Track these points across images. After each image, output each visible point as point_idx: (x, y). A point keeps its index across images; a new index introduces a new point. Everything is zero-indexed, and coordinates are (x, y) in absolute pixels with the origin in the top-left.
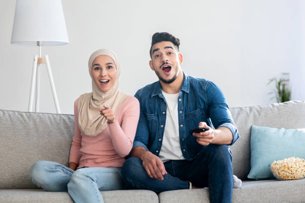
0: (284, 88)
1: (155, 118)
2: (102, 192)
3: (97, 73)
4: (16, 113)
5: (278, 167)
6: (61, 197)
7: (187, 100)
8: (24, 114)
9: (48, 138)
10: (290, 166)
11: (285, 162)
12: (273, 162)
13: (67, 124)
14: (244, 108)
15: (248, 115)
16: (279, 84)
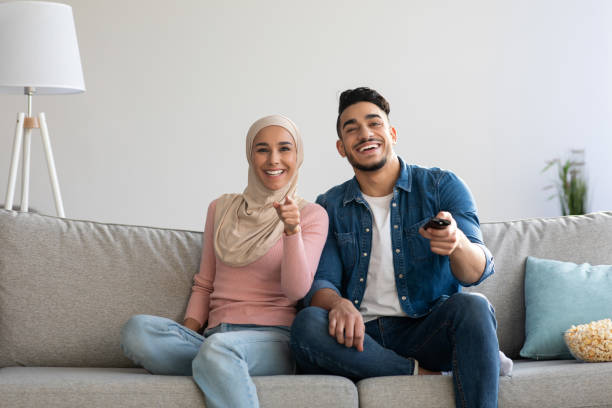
0: (573, 178)
1: (352, 240)
2: (255, 378)
3: (262, 158)
4: (92, 225)
5: (580, 337)
6: (179, 385)
7: (407, 206)
8: (106, 227)
9: (150, 274)
10: (603, 337)
11: (594, 328)
12: (570, 327)
13: (184, 249)
14: (512, 224)
15: (520, 238)
16: (565, 170)
